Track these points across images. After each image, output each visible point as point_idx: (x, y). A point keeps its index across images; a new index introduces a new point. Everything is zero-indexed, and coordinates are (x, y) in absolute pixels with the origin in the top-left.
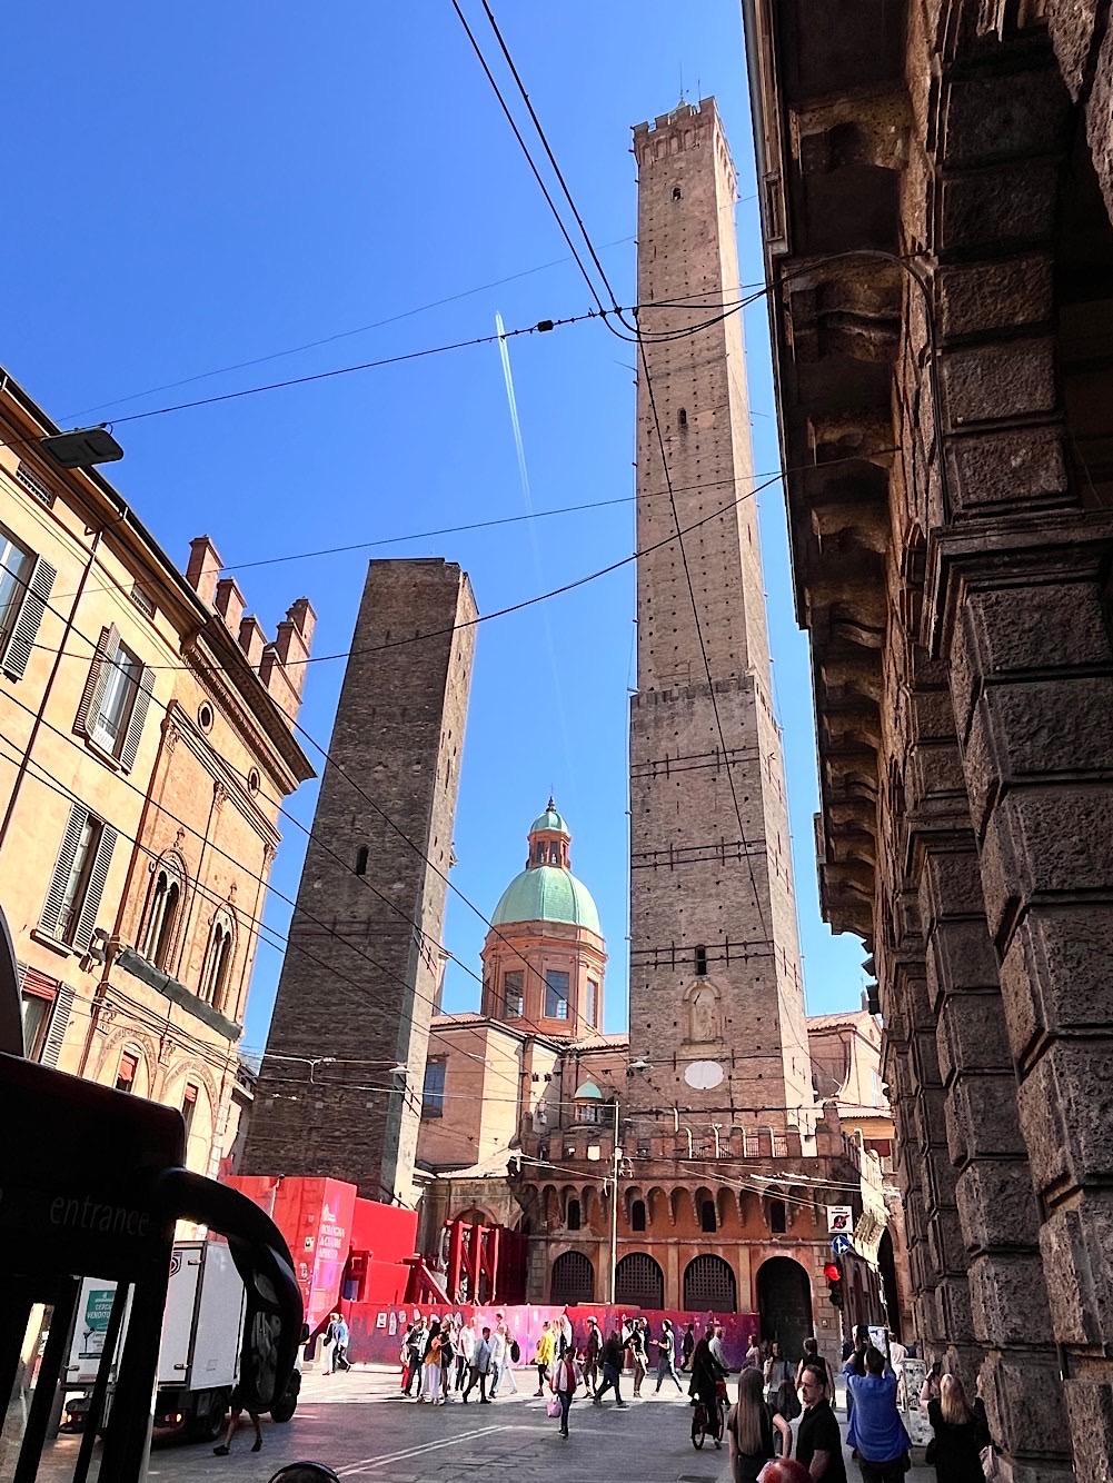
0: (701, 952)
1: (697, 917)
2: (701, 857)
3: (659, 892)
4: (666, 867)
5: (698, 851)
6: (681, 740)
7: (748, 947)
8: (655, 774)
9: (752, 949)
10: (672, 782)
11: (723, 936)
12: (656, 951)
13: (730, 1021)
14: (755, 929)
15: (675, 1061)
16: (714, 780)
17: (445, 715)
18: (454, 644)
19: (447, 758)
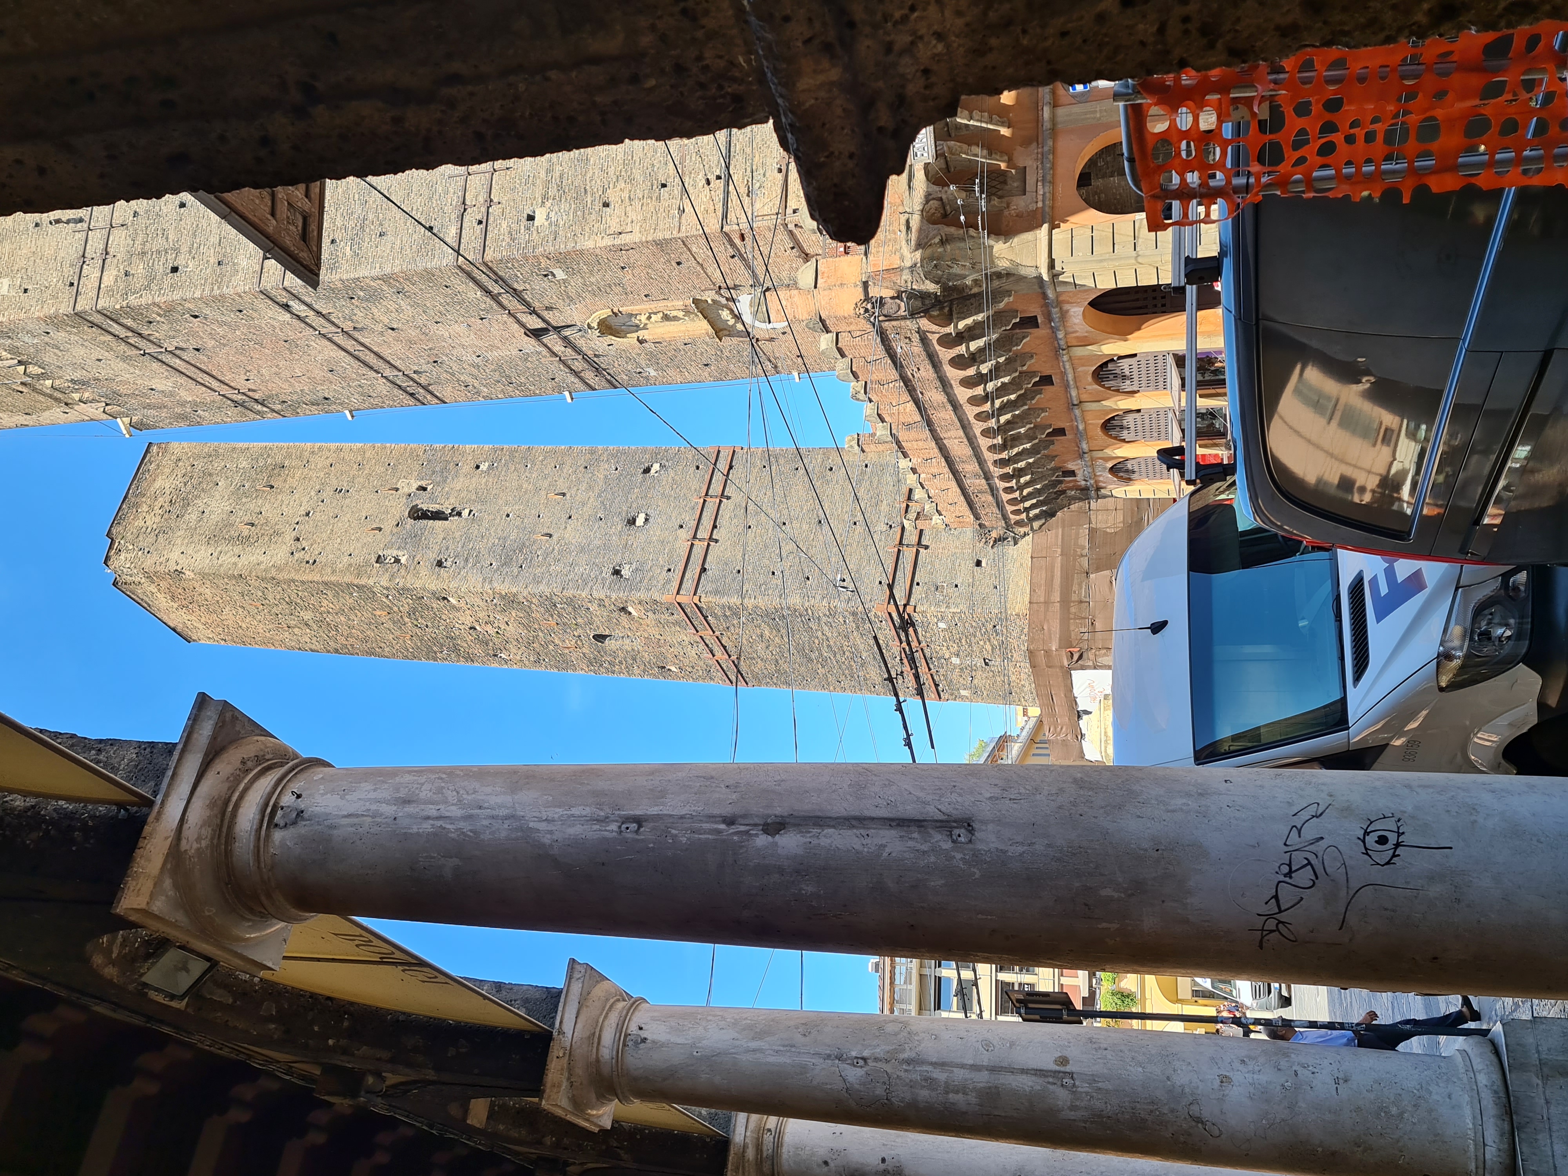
0: (539, 333)
2: (361, 348)
5: (353, 353)
11: (490, 316)
12: (574, 372)
14: (449, 287)
17: (350, 565)
18: (235, 559)
19: (408, 526)
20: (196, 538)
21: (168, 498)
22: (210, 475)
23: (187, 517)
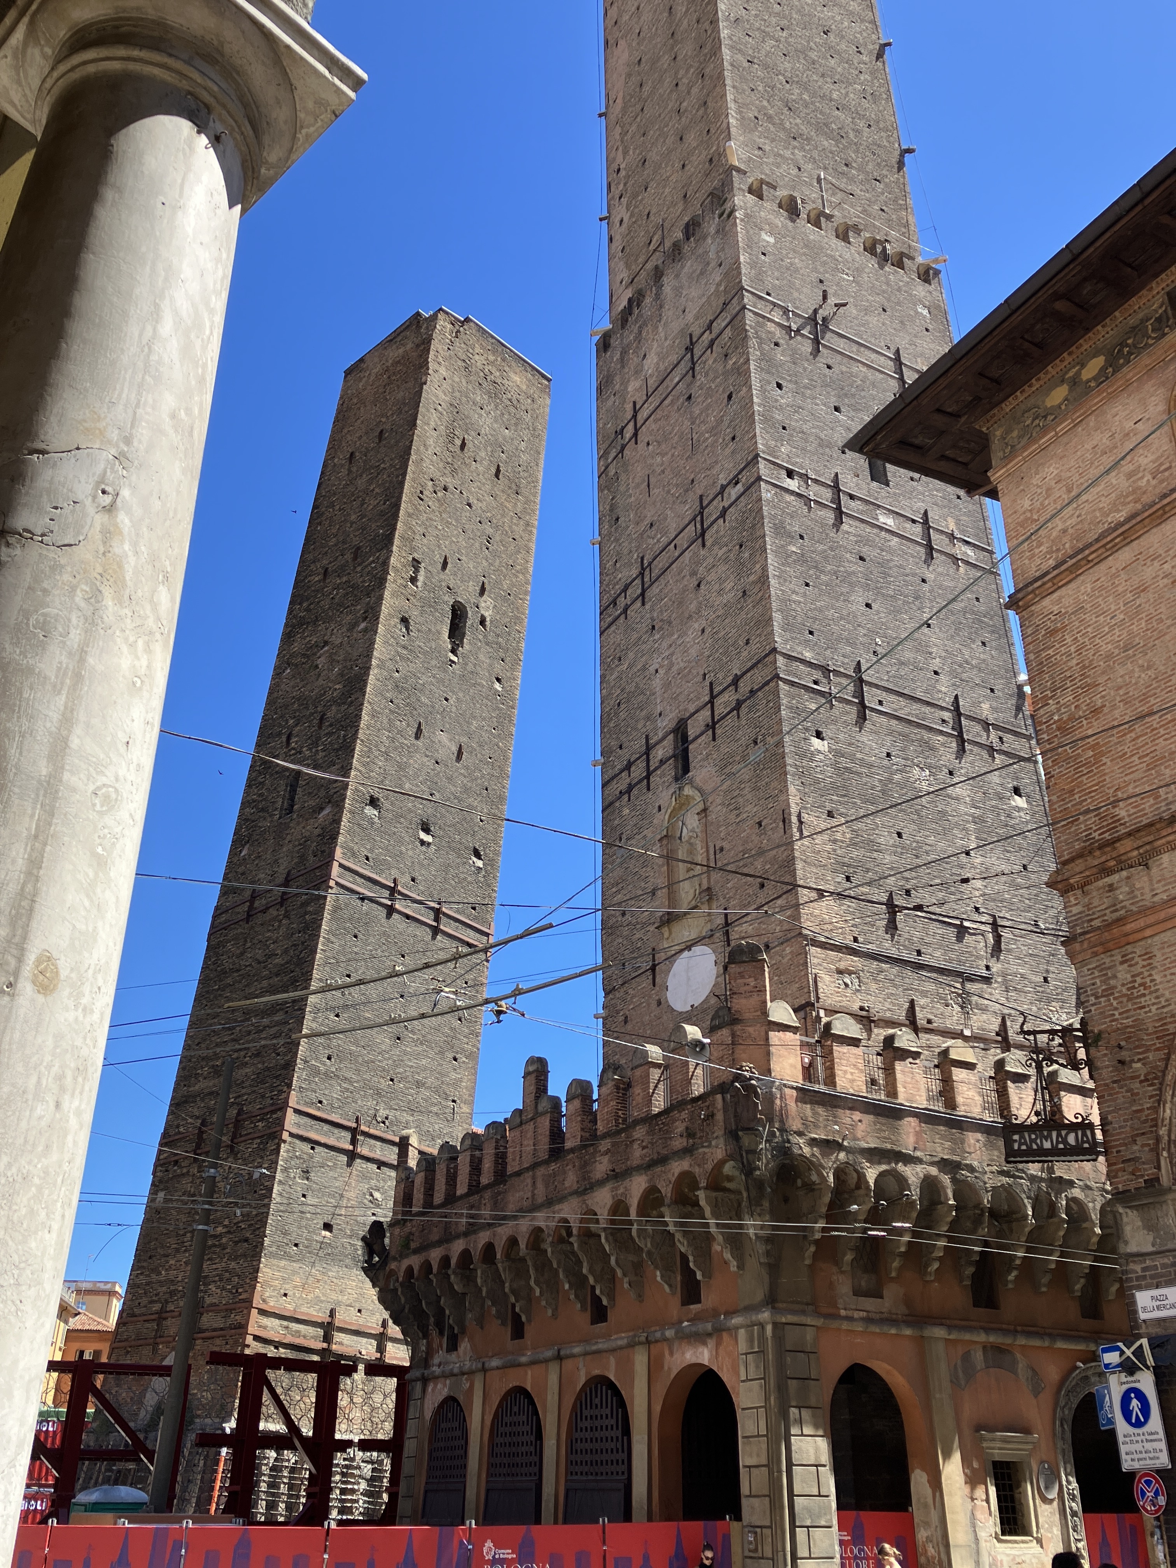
0: (680, 731)
1: (675, 669)
2: (677, 554)
3: (631, 655)
4: (638, 603)
5: (673, 545)
6: (651, 364)
7: (741, 684)
8: (622, 451)
9: (744, 686)
10: (641, 445)
11: (707, 683)
12: (628, 766)
13: (722, 849)
14: (747, 642)
15: (653, 969)
16: (690, 397)
17: (414, 532)
18: (433, 424)
19: (446, 598)
20: (457, 394)
21: (499, 381)
22: (516, 424)
23: (478, 392)
